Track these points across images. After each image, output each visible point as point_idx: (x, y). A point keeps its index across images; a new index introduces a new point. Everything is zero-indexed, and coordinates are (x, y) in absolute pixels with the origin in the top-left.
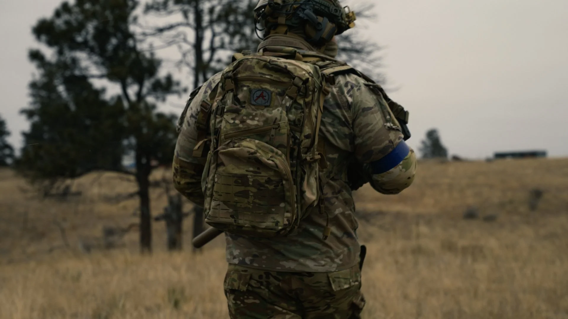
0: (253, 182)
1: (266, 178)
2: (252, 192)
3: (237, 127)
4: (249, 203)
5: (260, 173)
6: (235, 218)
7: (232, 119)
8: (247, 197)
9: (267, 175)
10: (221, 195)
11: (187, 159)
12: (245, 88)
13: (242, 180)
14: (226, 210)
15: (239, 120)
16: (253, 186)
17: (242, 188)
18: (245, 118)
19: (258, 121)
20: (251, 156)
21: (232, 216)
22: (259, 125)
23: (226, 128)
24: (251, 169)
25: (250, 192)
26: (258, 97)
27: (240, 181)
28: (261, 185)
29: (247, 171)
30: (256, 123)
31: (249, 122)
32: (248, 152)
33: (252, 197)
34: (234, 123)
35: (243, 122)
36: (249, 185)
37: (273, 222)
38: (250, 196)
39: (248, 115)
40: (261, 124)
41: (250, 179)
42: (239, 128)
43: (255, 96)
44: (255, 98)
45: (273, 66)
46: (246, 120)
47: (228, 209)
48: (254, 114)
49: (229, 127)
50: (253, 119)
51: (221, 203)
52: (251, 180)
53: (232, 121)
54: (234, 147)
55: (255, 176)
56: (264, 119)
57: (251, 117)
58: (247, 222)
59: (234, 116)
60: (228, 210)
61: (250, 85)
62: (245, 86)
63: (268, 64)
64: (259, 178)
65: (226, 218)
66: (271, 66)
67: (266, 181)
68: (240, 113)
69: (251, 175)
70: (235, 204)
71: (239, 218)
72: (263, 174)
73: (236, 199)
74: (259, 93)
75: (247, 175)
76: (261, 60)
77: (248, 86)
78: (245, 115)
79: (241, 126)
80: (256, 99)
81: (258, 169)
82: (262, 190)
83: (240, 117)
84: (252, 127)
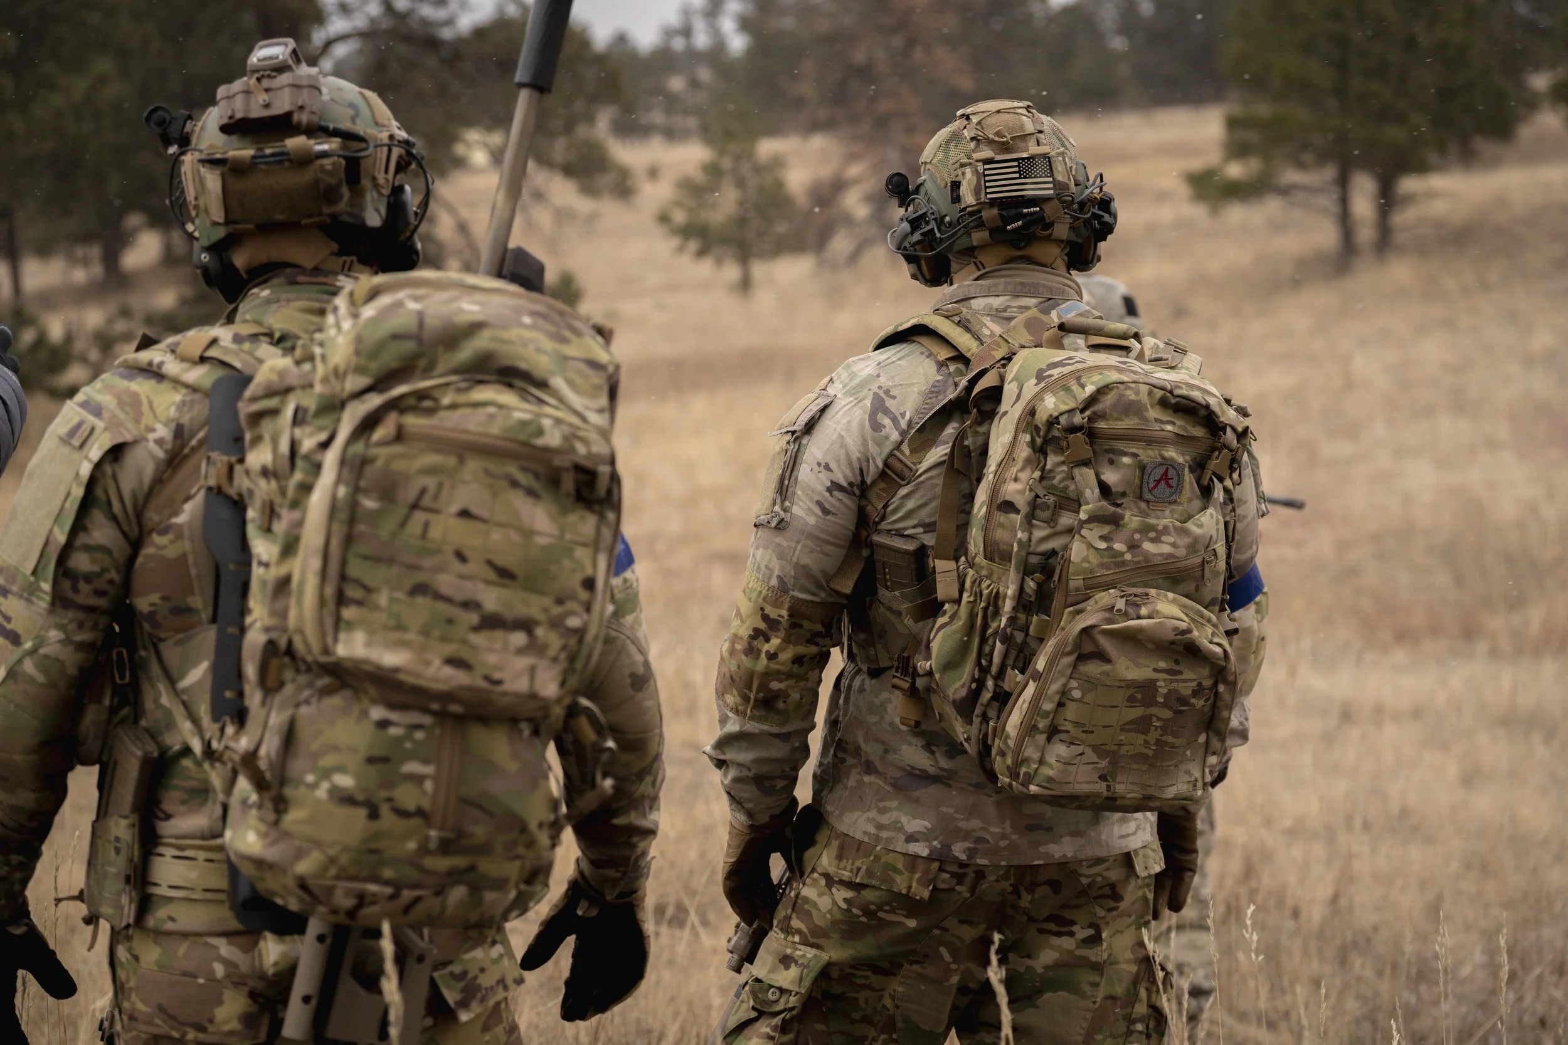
0: (1167, 696)
1: (1195, 684)
2: (1159, 719)
3: (1119, 559)
4: (1146, 742)
5: (1181, 673)
6: (1108, 781)
7: (1103, 538)
8: (1145, 732)
9: (1195, 677)
10: (1092, 732)
11: (814, 594)
12: (1126, 460)
13: (1144, 691)
14: (1093, 763)
15: (1125, 543)
16: (1165, 705)
17: (1137, 712)
18: (1137, 536)
19: (1174, 545)
20: (1179, 637)
21: (1103, 778)
22: (1177, 554)
23: (1088, 562)
24: (1162, 665)
25: (1154, 719)
26: (1158, 482)
27: (1139, 696)
28: (1183, 701)
29: (1155, 670)
30: (1166, 549)
31: (1147, 546)
32: (1176, 629)
33: (1159, 729)
34: (1110, 548)
35: (1133, 546)
36: (1156, 704)
37: (1189, 782)
38: (1153, 729)
39: (1145, 529)
40: (1182, 552)
41: (1160, 689)
42: (1124, 563)
43: (1152, 480)
44: (1151, 485)
45: (1178, 399)
46: (1141, 541)
47: (1098, 761)
48: (1160, 528)
49: (1094, 559)
50: (1154, 540)
51: (1089, 751)
52: (1164, 691)
53: (1103, 545)
54: (1139, 618)
55: (1172, 681)
56: (1187, 540)
57: (1152, 535)
58: (1134, 787)
59: (1106, 530)
60: (1097, 763)
61: (1140, 452)
62: (1125, 454)
63: (1169, 395)
64: (1181, 684)
65: (1087, 782)
66: (1173, 401)
67: (1193, 691)
68: (1121, 522)
69: (1165, 680)
70: (1114, 748)
71: (1118, 779)
72: (1188, 674)
73: (1122, 738)
74: (1160, 472)
75: (1157, 680)
76: (1156, 387)
77: (1135, 455)
78: (1137, 531)
79: (1128, 557)
80: (1154, 488)
81: (1177, 662)
82: (1183, 711)
83: (1124, 534)
84: (1155, 561)
